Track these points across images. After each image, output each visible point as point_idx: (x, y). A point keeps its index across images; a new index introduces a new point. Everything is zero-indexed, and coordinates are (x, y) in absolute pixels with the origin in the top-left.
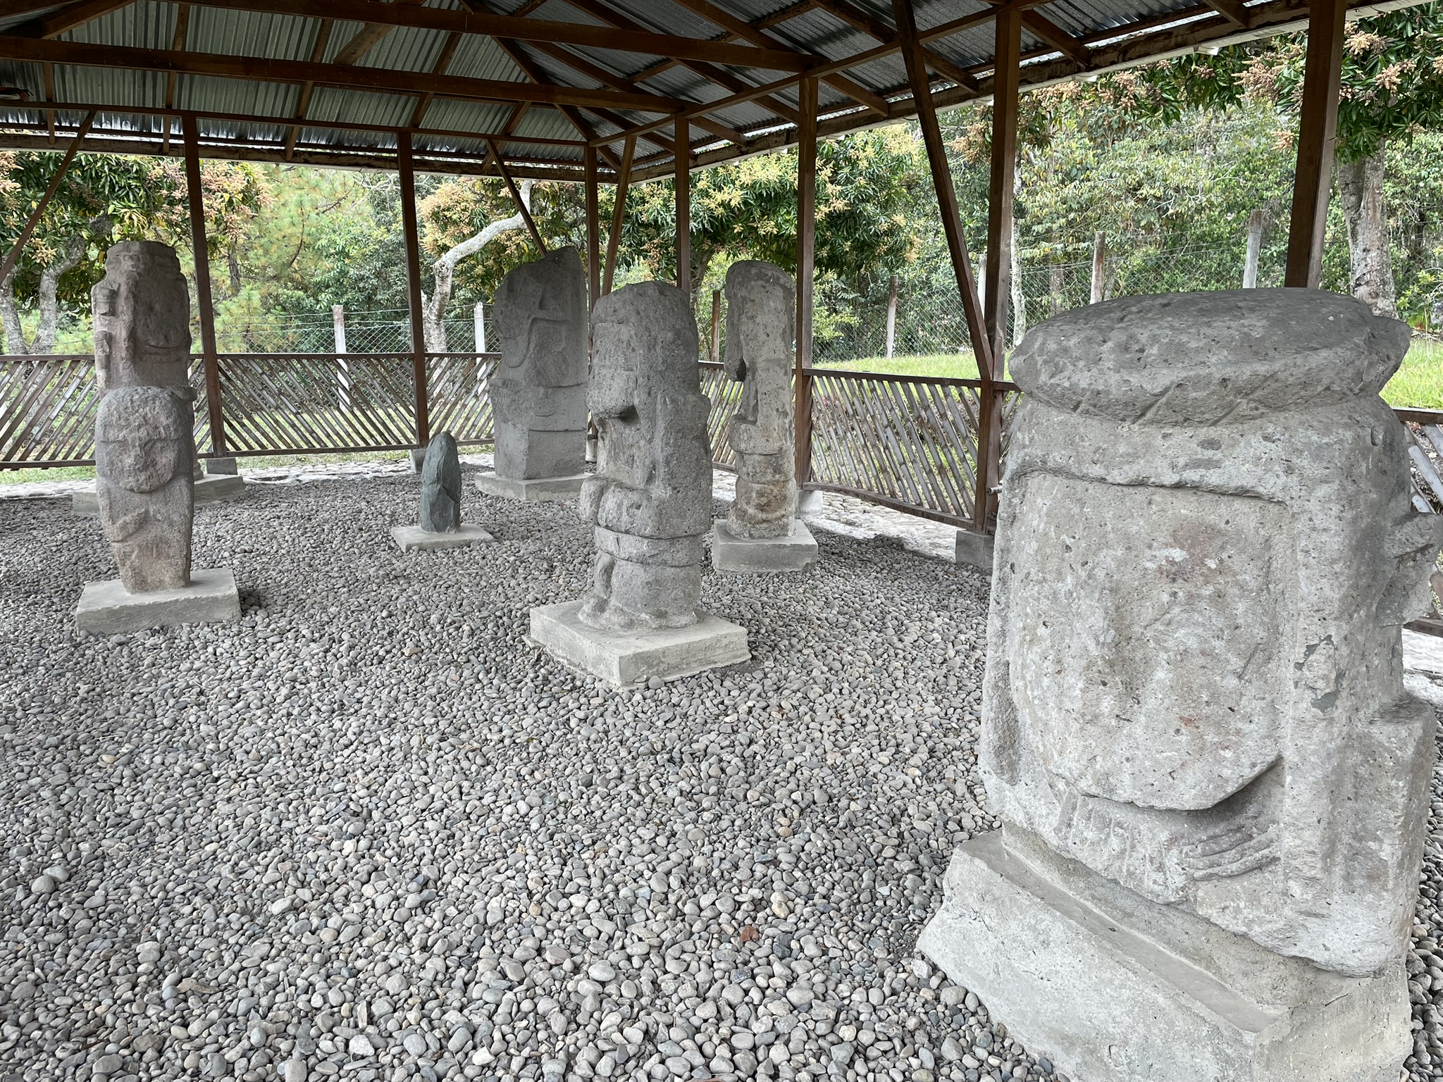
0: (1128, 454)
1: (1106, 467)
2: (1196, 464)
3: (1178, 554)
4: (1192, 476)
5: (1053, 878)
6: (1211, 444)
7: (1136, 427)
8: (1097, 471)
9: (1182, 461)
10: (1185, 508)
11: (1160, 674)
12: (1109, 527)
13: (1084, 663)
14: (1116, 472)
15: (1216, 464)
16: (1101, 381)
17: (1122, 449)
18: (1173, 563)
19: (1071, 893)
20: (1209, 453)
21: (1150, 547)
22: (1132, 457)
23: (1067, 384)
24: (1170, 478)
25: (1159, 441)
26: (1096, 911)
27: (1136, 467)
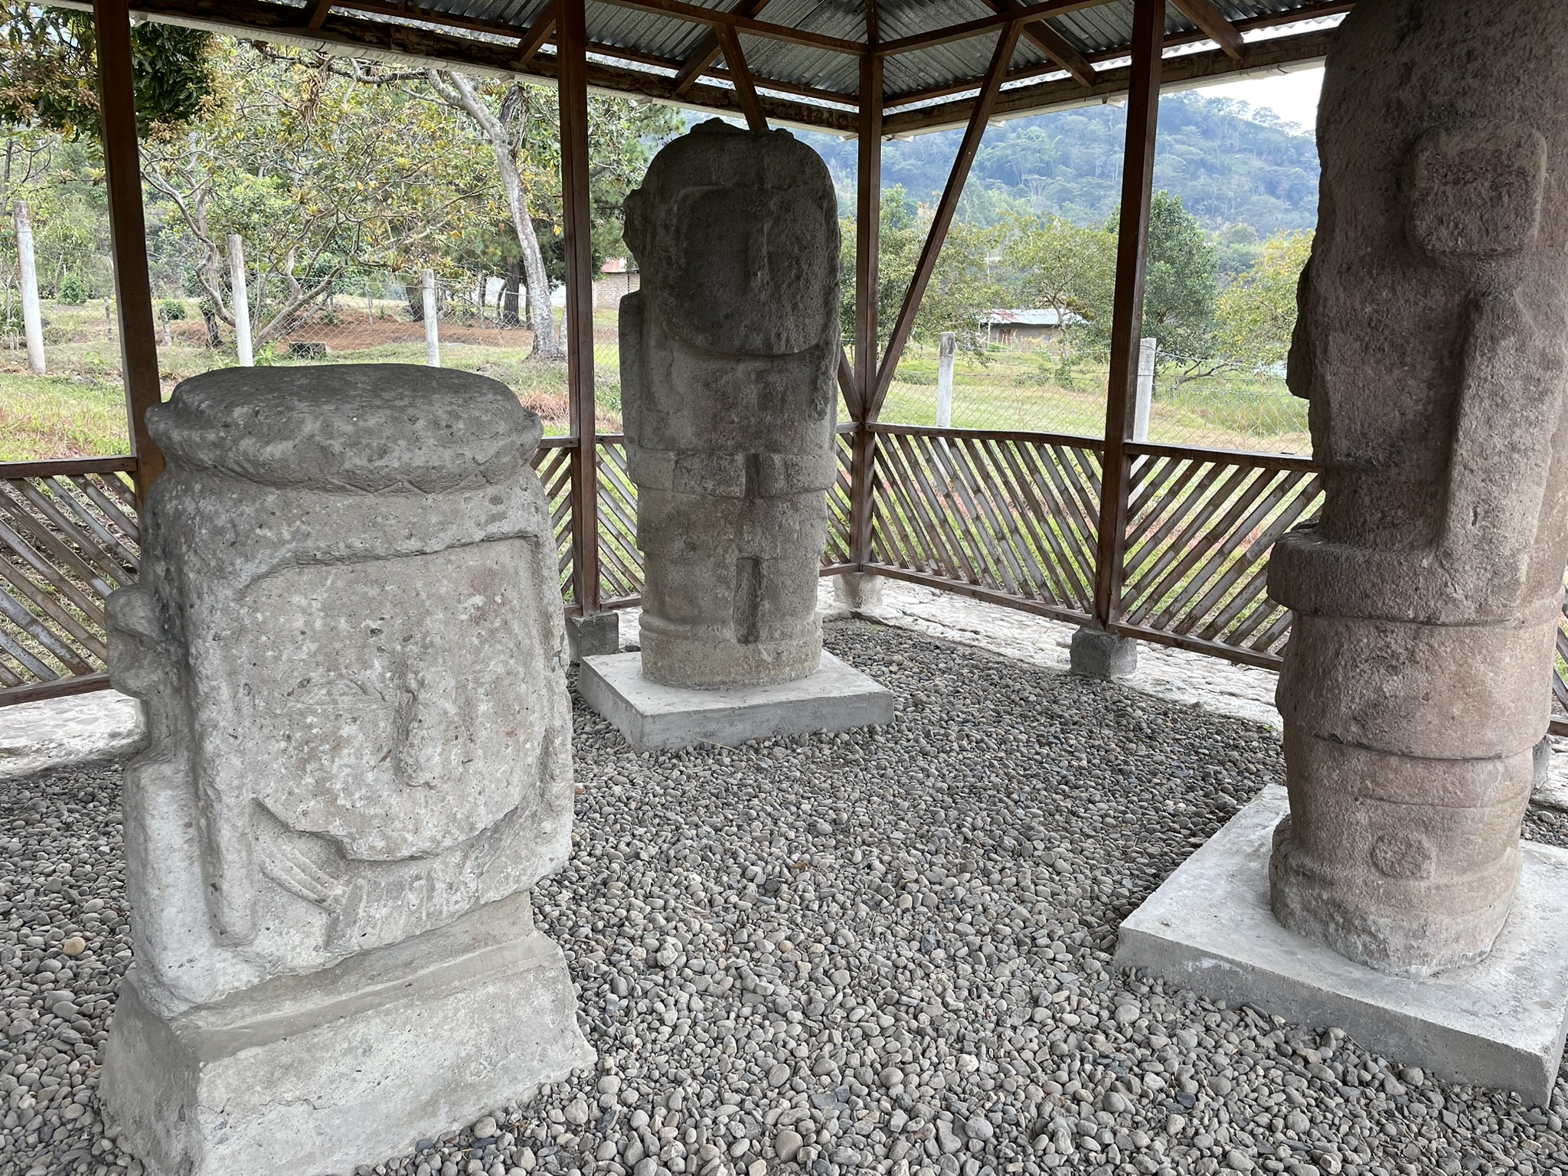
0: (440, 523)
1: (422, 539)
2: (494, 518)
3: (478, 600)
4: (493, 529)
6: (496, 500)
7: (441, 497)
8: (414, 544)
9: (483, 519)
10: (472, 560)
11: (483, 708)
12: (424, 596)
13: (442, 727)
14: (433, 541)
15: (501, 516)
17: (434, 519)
18: (478, 608)
20: (496, 509)
21: (459, 601)
22: (443, 526)
23: (396, 464)
24: (479, 535)
25: (463, 506)
26: (379, 987)
27: (450, 533)
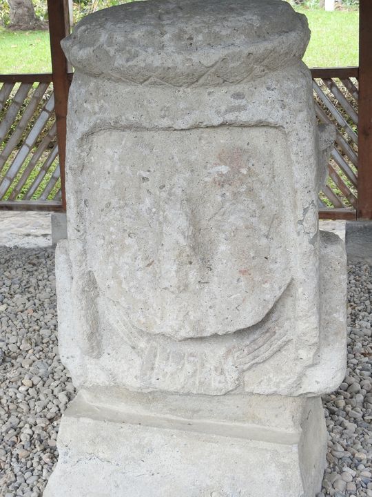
0: (187, 109)
1: (172, 119)
2: (232, 109)
3: (224, 169)
4: (230, 117)
5: (137, 410)
6: (238, 96)
7: (189, 90)
8: (166, 122)
9: (223, 109)
10: (223, 138)
11: (223, 248)
12: (176, 159)
13: (177, 252)
14: (180, 121)
15: (244, 108)
16: (170, 61)
17: (182, 106)
18: (222, 175)
19: (153, 415)
20: (238, 102)
21: (205, 167)
22: (189, 110)
23: (143, 65)
24: (217, 121)
25: (206, 97)
26: (174, 418)
27: (193, 116)
